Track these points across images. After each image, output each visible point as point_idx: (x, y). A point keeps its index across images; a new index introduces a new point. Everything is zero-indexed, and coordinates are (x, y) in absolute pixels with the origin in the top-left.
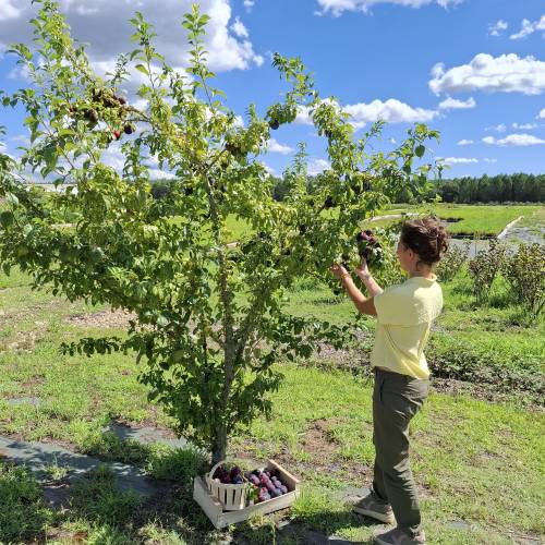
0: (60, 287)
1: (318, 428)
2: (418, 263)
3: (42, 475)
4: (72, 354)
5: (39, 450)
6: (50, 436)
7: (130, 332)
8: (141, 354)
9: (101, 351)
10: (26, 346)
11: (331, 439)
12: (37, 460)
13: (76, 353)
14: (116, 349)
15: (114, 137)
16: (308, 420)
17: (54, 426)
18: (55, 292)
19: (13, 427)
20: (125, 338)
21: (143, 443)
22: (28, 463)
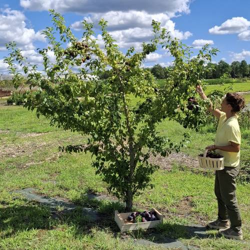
0: (61, 124)
1: (187, 200)
2: (232, 111)
3: (53, 209)
4: (63, 151)
5: (54, 200)
6: (59, 195)
7: (88, 144)
8: (93, 154)
9: (75, 151)
10: (54, 159)
11: (192, 204)
12: (53, 204)
13: (65, 151)
14: (82, 151)
15: (82, 62)
16: (183, 196)
17: (61, 192)
18: (59, 127)
19: (44, 192)
20: (86, 146)
21: (99, 200)
22: (49, 204)
